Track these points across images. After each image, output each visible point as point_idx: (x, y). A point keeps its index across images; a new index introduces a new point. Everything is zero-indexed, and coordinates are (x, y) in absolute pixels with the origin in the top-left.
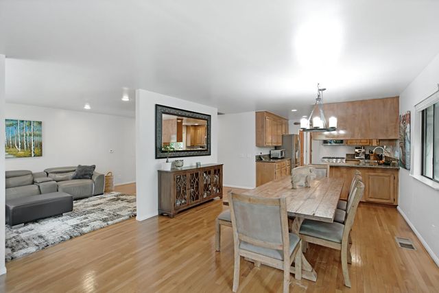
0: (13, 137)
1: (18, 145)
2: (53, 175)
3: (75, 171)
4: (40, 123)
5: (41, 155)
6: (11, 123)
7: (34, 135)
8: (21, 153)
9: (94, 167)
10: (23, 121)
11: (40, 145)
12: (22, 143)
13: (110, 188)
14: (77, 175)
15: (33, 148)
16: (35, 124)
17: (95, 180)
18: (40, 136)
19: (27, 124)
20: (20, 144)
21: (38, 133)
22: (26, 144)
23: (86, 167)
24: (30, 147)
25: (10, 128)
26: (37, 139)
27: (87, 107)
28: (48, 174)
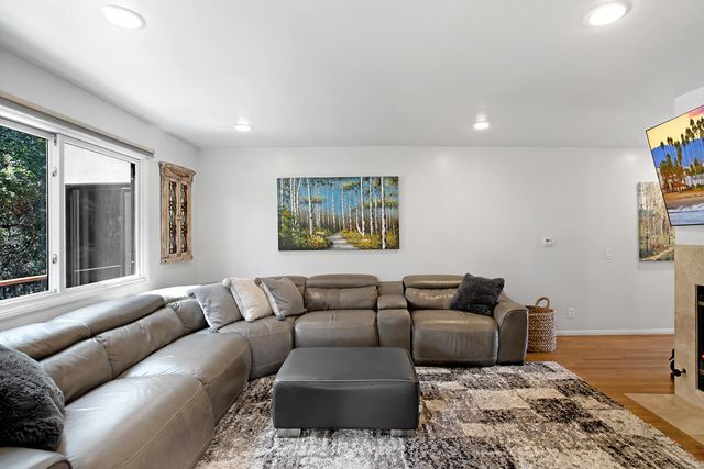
0: (353, 211)
1: (361, 227)
2: (415, 291)
3: (456, 286)
4: (395, 180)
5: (396, 246)
6: (350, 183)
7: (386, 205)
8: (366, 241)
9: (500, 284)
10: (367, 179)
11: (395, 226)
12: (367, 222)
13: (541, 345)
14: (459, 299)
15: (383, 231)
16: (387, 183)
17: (500, 321)
18: (395, 206)
19: (375, 183)
20: (363, 223)
21: (391, 200)
22: (374, 224)
23: (480, 281)
24: (380, 230)
25: (350, 193)
26: (390, 212)
27: (481, 125)
28: (405, 288)
